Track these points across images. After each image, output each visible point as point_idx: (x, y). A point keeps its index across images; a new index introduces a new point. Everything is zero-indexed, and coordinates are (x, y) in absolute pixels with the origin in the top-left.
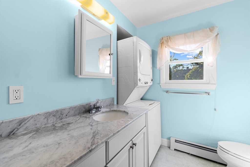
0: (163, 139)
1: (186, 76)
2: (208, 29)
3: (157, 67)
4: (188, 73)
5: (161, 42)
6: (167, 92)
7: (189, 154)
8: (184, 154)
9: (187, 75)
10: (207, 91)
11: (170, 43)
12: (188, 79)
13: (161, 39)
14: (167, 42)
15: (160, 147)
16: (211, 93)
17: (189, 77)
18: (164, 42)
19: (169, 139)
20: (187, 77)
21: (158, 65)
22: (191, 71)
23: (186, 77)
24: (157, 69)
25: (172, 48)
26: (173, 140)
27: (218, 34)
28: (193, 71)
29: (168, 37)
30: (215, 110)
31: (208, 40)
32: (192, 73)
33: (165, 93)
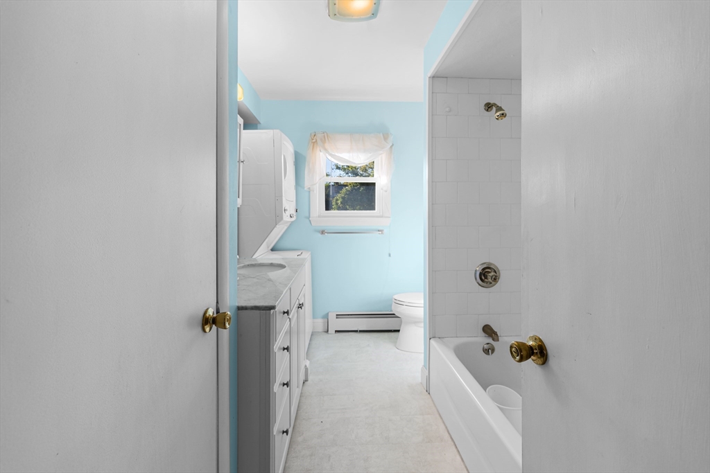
0: (316, 320)
1: (334, 200)
2: (381, 135)
3: (305, 186)
4: (339, 195)
5: (314, 141)
6: (323, 232)
7: (356, 331)
8: (350, 333)
9: (337, 200)
10: (380, 228)
11: (327, 145)
12: (339, 209)
13: (313, 135)
14: (323, 141)
15: (312, 335)
16: (385, 231)
17: (341, 203)
18: (319, 141)
19: (326, 317)
20: (337, 204)
21: (307, 184)
22: (344, 190)
23: (334, 203)
24: (305, 189)
25: (331, 155)
26: (332, 317)
27: (393, 145)
28: (349, 191)
29: (325, 134)
30: (390, 255)
31: (381, 152)
32: (346, 194)
33: (320, 235)
